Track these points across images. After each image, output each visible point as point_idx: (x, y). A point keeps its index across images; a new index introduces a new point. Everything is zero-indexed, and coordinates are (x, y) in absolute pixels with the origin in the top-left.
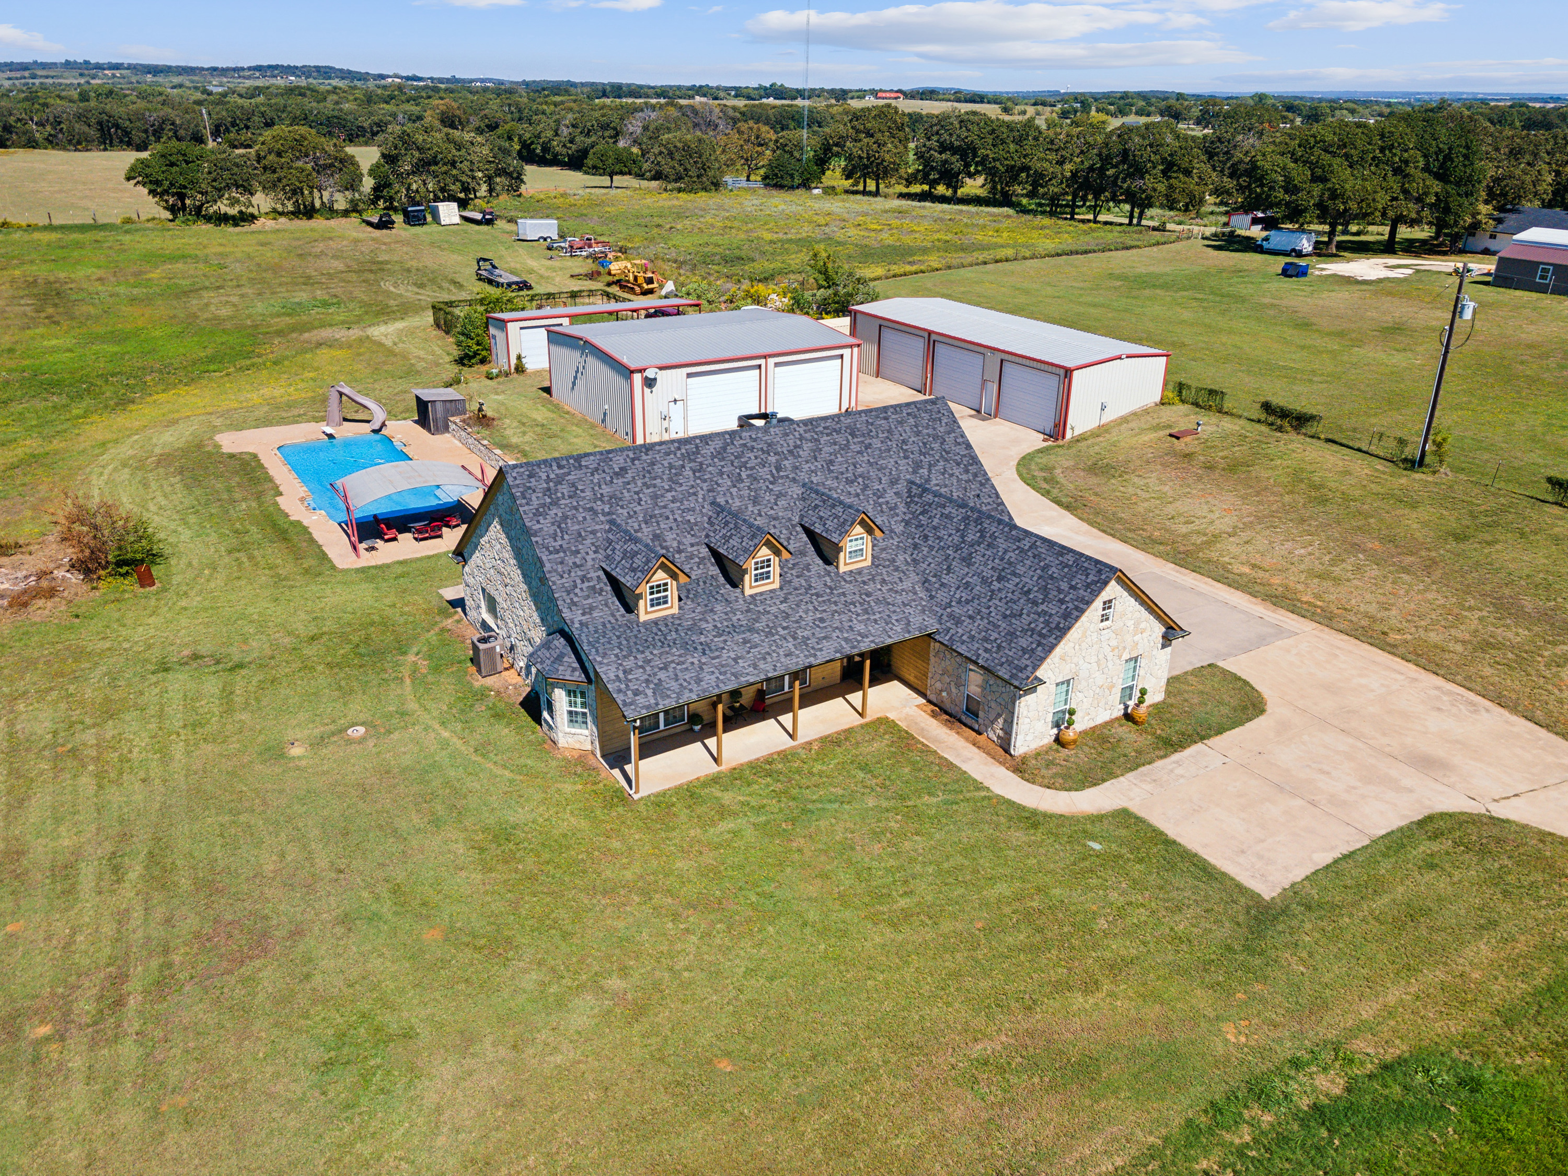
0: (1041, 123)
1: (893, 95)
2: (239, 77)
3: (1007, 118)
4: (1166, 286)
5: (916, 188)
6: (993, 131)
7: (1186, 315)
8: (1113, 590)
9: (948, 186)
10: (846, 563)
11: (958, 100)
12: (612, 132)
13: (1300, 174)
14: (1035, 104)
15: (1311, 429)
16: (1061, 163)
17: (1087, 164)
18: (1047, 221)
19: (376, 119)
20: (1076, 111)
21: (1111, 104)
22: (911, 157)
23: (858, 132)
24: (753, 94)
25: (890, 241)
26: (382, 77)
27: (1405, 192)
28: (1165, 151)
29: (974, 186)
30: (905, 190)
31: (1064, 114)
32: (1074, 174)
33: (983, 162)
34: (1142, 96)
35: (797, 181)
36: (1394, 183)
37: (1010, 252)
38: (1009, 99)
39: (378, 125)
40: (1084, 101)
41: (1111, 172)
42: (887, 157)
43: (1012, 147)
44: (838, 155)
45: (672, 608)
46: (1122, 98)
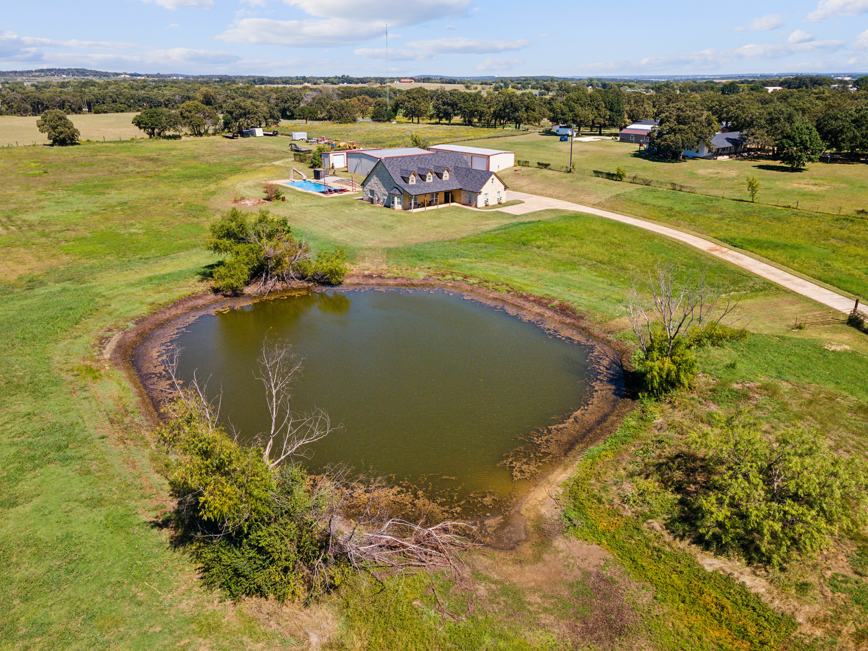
0: (484, 94)
1: (409, 80)
2: (33, 76)
3: (468, 91)
4: (523, 144)
5: (433, 121)
6: (463, 97)
7: (527, 150)
8: (493, 176)
9: (447, 119)
10: (444, 178)
11: (443, 83)
12: (297, 101)
13: (566, 109)
14: (482, 84)
15: (549, 167)
16: (489, 108)
17: (498, 108)
18: (485, 129)
19: (167, 98)
20: (502, 87)
21: (518, 84)
22: (431, 107)
23: (409, 98)
24: (335, 81)
25: (430, 136)
26: (117, 74)
27: (599, 114)
28: (526, 103)
29: (457, 119)
30: (429, 121)
31: (496, 89)
32: (495, 112)
33: (460, 109)
34: (536, 79)
35: (386, 119)
36: (595, 112)
37: (473, 137)
38: (468, 82)
39: (168, 101)
40: (505, 82)
41: (507, 111)
42: (422, 108)
43: (471, 103)
44: (401, 108)
45: (414, 183)
46: (525, 80)
